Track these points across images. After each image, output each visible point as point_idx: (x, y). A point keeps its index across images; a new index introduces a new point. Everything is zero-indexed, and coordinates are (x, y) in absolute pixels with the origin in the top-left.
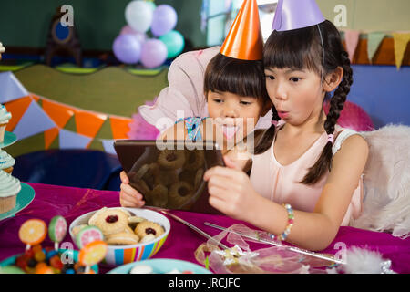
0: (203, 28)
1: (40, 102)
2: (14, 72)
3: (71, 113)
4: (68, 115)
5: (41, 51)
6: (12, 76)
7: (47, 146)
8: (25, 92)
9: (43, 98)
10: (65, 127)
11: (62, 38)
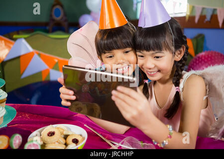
0: (134, 9)
1: (39, 55)
2: (25, 39)
3: (56, 61)
4: (54, 61)
5: (47, 24)
6: (24, 41)
7: (44, 79)
8: (31, 49)
9: (40, 52)
10: (53, 68)
11: (58, 16)
